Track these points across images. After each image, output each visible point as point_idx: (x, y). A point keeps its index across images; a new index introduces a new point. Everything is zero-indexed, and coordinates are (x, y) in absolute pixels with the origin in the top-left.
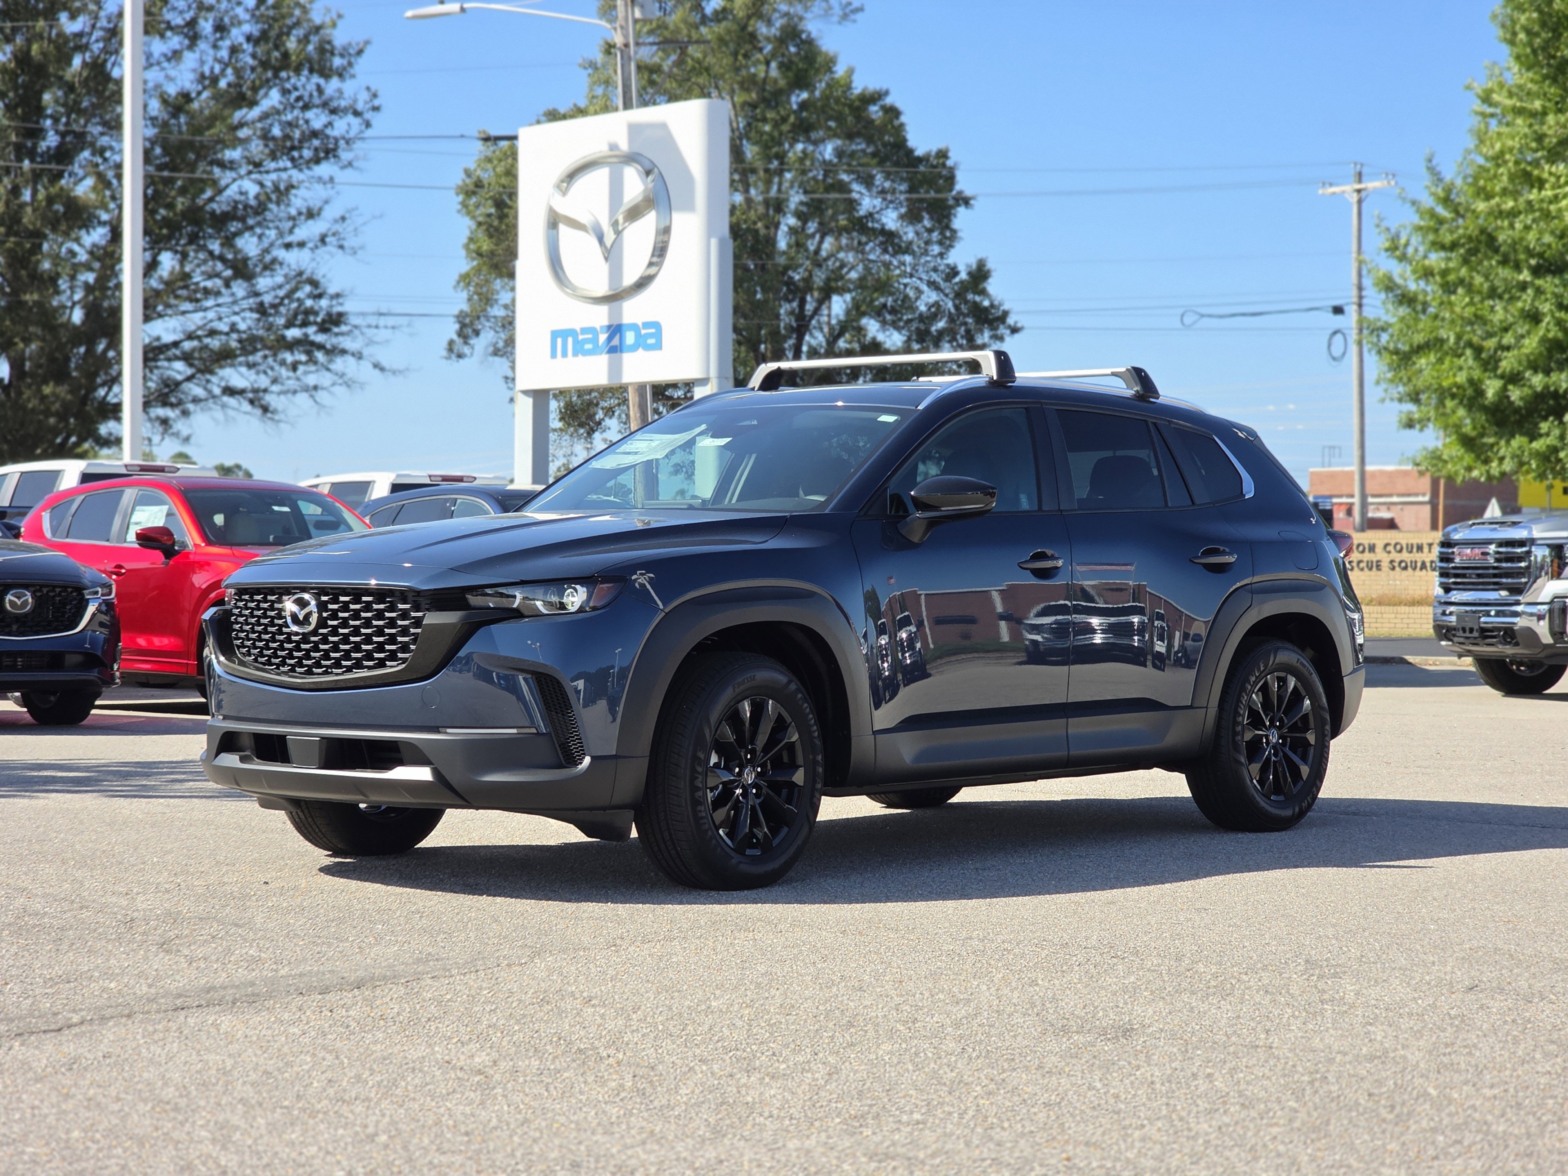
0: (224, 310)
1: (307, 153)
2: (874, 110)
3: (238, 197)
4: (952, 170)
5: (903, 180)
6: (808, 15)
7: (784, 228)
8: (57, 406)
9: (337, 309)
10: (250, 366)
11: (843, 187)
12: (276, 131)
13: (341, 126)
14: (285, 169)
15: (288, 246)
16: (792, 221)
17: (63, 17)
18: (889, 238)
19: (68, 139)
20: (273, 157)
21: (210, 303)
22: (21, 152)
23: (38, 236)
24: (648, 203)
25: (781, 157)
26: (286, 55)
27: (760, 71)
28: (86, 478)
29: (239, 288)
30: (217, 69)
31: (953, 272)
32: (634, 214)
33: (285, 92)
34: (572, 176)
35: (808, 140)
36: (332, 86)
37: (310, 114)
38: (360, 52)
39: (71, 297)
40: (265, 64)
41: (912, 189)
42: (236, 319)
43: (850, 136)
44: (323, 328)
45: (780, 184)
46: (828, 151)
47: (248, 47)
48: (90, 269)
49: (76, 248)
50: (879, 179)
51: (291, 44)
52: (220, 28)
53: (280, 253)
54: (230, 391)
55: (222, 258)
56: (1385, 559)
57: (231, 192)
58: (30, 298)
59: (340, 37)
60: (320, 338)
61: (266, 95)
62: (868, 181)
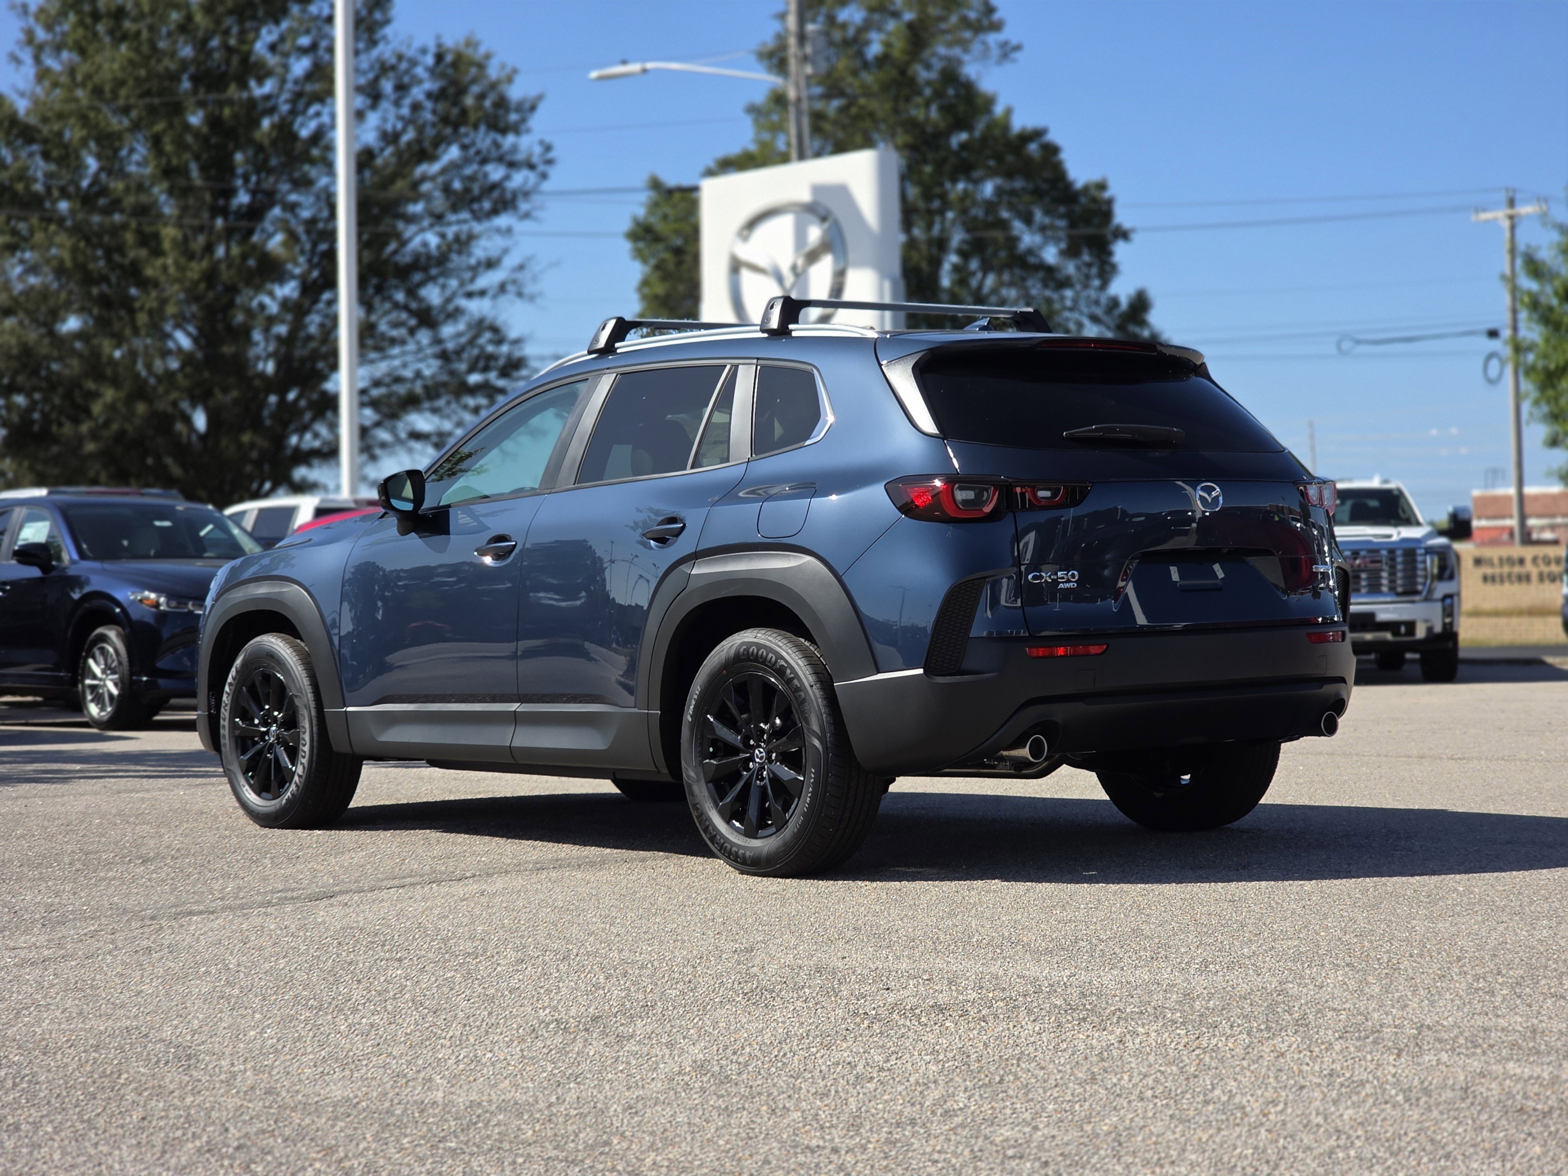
0: (409, 358)
1: (487, 205)
2: (1033, 147)
3: (422, 250)
4: (1110, 202)
5: (1061, 217)
6: (966, 58)
7: (946, 267)
8: (254, 455)
9: (517, 354)
10: (435, 411)
11: (1004, 225)
12: (457, 185)
13: (519, 179)
14: (465, 221)
15: (470, 295)
16: (954, 258)
17: (253, 83)
18: (1049, 274)
19: (259, 196)
20: (455, 209)
21: (396, 351)
22: (216, 211)
23: (232, 290)
24: (825, 247)
25: (943, 197)
26: (464, 112)
27: (919, 114)
28: (320, 512)
29: (424, 336)
30: (399, 126)
31: (1114, 303)
32: (812, 257)
33: (464, 148)
34: (752, 224)
35: (969, 179)
36: (510, 140)
37: (489, 168)
38: (533, 108)
39: (265, 349)
40: (445, 120)
41: (1072, 225)
42: (421, 366)
43: (1009, 174)
44: (505, 373)
45: (943, 222)
46: (988, 189)
47: (429, 105)
48: (283, 322)
49: (267, 300)
50: (1039, 216)
51: (469, 101)
52: (401, 88)
53: (463, 302)
54: (416, 436)
55: (406, 308)
56: (1534, 571)
57: (415, 244)
58: (228, 349)
59: (516, 92)
60: (501, 383)
61: (445, 151)
62: (1028, 220)
